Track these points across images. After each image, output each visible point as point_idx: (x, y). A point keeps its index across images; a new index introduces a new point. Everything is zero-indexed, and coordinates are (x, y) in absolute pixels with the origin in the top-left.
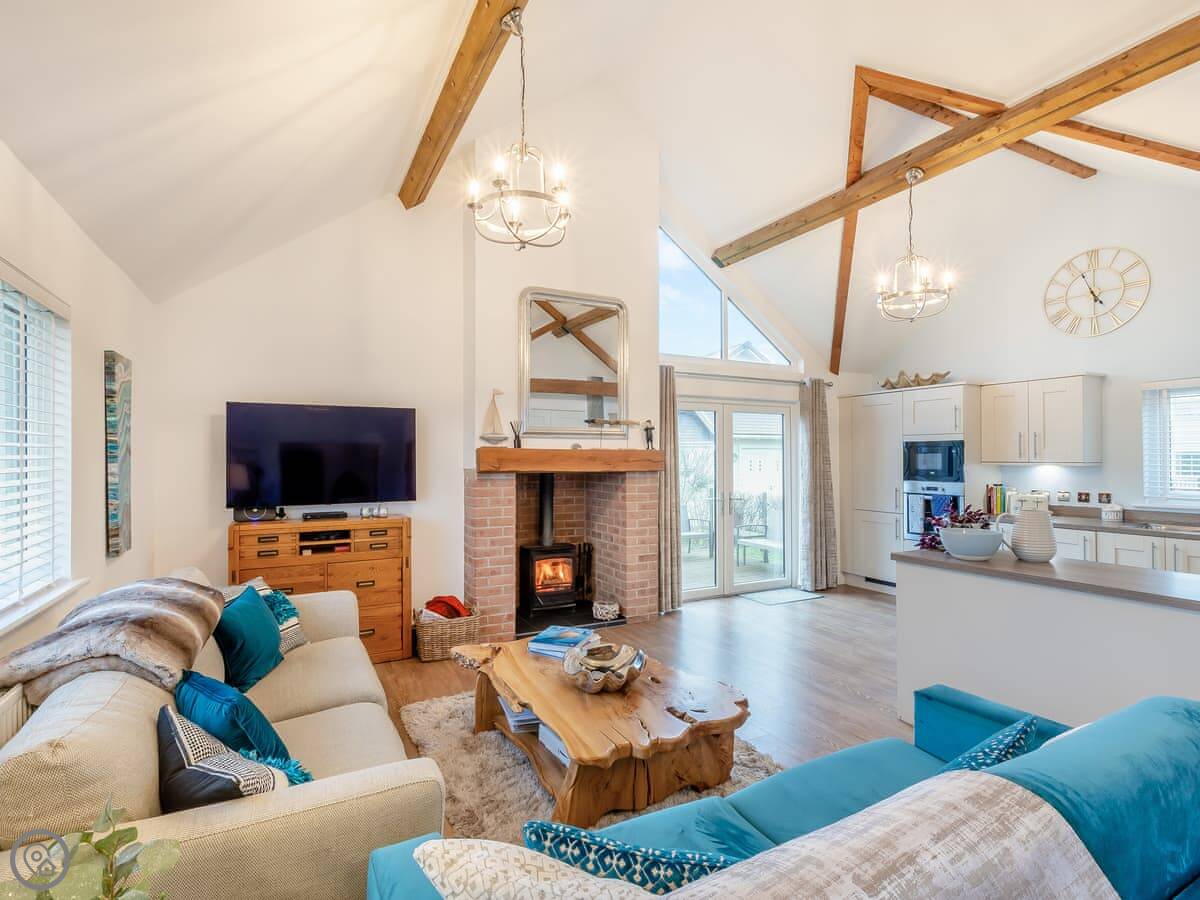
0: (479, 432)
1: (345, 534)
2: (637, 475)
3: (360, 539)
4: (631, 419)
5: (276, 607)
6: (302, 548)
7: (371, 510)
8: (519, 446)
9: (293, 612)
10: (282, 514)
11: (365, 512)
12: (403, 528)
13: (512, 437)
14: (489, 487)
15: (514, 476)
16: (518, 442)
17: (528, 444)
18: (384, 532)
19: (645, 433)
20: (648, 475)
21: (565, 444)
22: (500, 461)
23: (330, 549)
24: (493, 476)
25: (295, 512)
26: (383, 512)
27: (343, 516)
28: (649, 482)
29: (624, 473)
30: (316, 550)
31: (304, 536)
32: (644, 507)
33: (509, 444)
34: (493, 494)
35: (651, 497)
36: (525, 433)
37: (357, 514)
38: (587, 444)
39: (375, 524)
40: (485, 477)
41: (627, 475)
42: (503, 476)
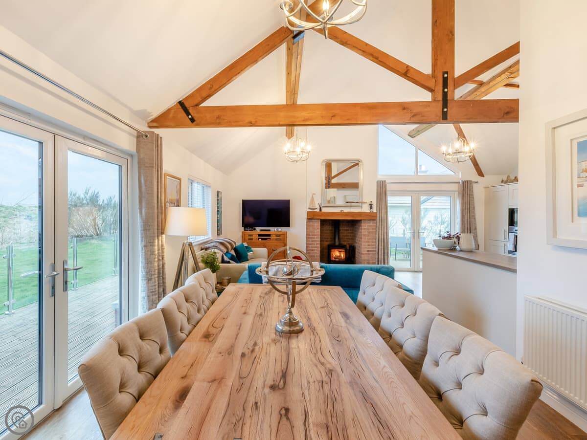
0: (308, 207)
1: (269, 235)
2: (366, 221)
3: (273, 237)
4: (364, 201)
5: (248, 249)
6: (259, 238)
7: (277, 229)
8: (321, 211)
9: (252, 251)
10: (255, 229)
11: (275, 230)
12: (285, 234)
13: (318, 208)
14: (311, 224)
15: (319, 221)
16: (321, 210)
17: (324, 210)
18: (279, 236)
19: (369, 206)
20: (371, 221)
21: (338, 210)
22: (314, 215)
23: (266, 239)
24: (313, 220)
25: (258, 229)
26: (280, 230)
27: (269, 230)
28: (371, 224)
29: (361, 220)
30: (262, 239)
31: (259, 235)
32: (369, 233)
33: (318, 210)
34: (312, 226)
35: (372, 229)
36: (323, 207)
37: (273, 230)
38: (346, 210)
39: (278, 233)
40: (310, 220)
41: (362, 221)
42: (316, 220)
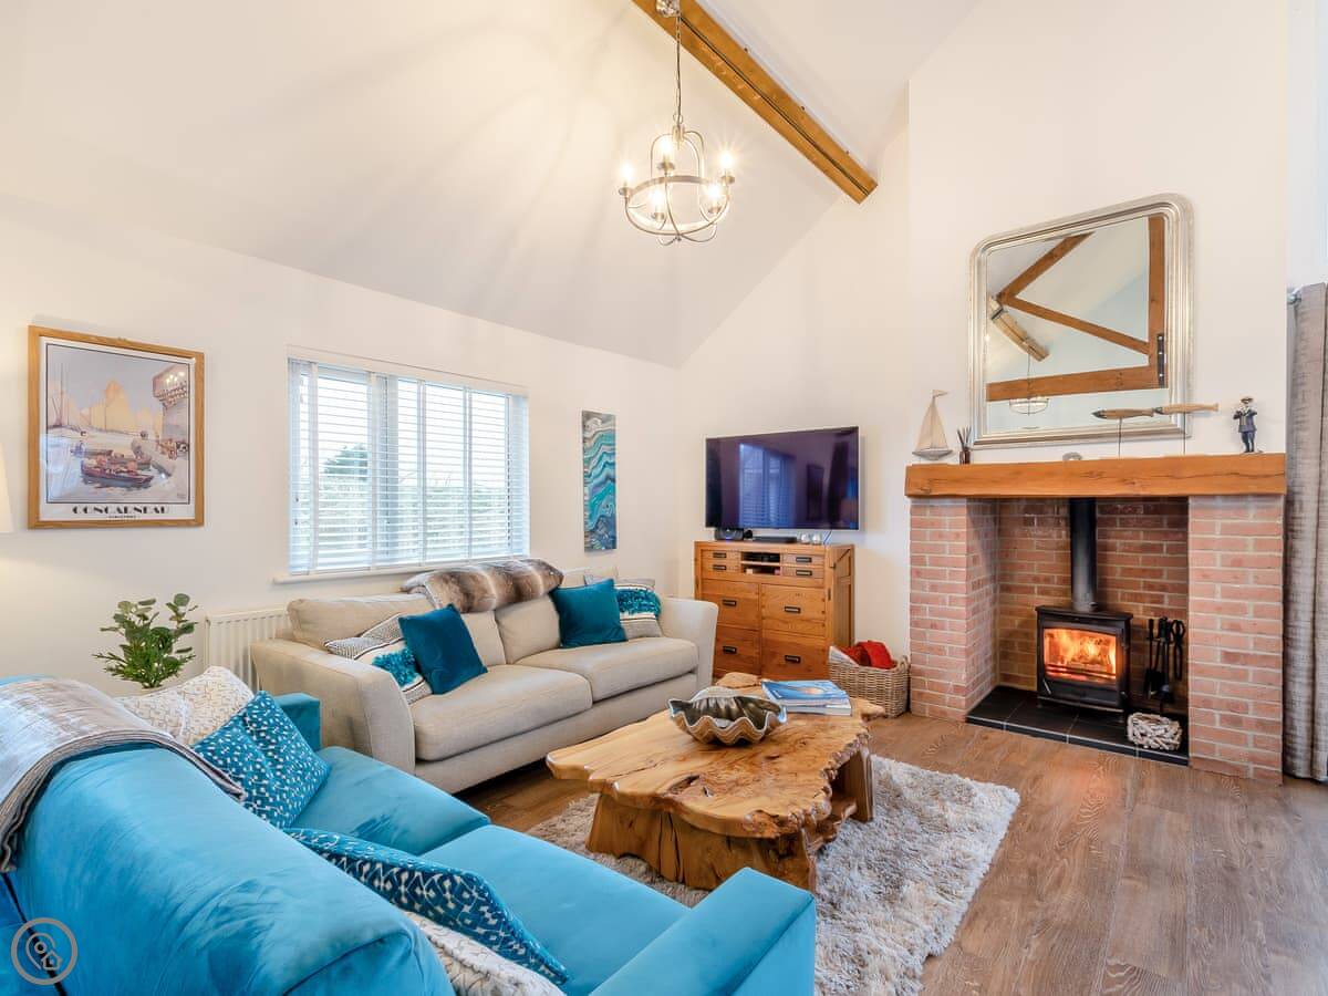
0: (912, 446)
1: (775, 557)
2: (1219, 502)
3: (788, 564)
4: (1200, 398)
5: (631, 600)
6: (747, 567)
7: (810, 537)
8: (967, 461)
9: (651, 608)
10: (749, 536)
12: (825, 557)
13: (956, 447)
15: (964, 502)
16: (966, 455)
17: (980, 457)
18: (808, 560)
19: (1236, 424)
20: (1253, 503)
21: (1053, 454)
23: (767, 570)
24: (935, 503)
27: (790, 540)
28: (1254, 516)
29: (1185, 498)
30: (757, 570)
32: (1238, 563)
33: (954, 460)
34: (934, 524)
36: (976, 443)
38: (1091, 452)
40: (922, 503)
41: (1192, 503)
42: (948, 502)
